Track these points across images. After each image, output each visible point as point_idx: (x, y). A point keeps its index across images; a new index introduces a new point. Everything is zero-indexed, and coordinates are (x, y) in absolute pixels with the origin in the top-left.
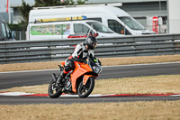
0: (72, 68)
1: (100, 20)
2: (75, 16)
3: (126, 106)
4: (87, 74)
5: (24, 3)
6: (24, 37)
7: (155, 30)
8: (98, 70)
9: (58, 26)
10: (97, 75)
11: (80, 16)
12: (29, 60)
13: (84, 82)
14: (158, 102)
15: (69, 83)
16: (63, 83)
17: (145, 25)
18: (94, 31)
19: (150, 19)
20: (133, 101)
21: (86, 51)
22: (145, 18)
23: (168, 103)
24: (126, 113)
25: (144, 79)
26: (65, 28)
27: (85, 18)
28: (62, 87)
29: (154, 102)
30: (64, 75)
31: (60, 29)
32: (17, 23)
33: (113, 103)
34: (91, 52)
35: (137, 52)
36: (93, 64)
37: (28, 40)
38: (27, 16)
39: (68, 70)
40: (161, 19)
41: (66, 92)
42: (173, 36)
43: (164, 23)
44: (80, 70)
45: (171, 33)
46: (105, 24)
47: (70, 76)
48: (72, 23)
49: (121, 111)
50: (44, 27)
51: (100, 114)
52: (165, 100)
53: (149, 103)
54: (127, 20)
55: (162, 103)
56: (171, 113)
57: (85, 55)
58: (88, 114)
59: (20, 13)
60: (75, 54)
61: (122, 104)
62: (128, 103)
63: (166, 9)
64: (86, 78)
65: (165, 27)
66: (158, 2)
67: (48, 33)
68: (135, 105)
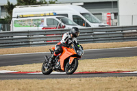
0: (60, 51)
1: (66, 15)
2: (47, 13)
3: (86, 80)
4: (72, 56)
5: (9, 3)
6: (9, 29)
7: (109, 23)
8: (81, 53)
9: (35, 20)
10: (80, 57)
11: (51, 12)
12: (13, 46)
13: (70, 62)
14: (111, 78)
15: (58, 63)
16: (53, 63)
17: (101, 20)
18: (63, 24)
19: (105, 15)
20: (92, 77)
21: (71, 39)
22: (101, 14)
23: (119, 78)
24: (87, 86)
25: (100, 60)
26: (40, 22)
27: (55, 14)
28: (53, 66)
29: (107, 78)
30: (55, 57)
31: (36, 22)
32: (3, 18)
33: (76, 79)
34: (75, 39)
35: (95, 40)
36: (77, 49)
37: (12, 31)
38: (11, 13)
39: (57, 53)
40: (113, 15)
41: (56, 70)
42: (122, 27)
43: (115, 18)
44: (67, 53)
45: (121, 25)
46: (70, 18)
47: (59, 58)
48: (45, 18)
49: (83, 85)
50: (24, 21)
51: (67, 87)
52: (116, 76)
53: (104, 78)
54: (88, 16)
55: (114, 79)
56: (121, 86)
57: (70, 42)
58: (58, 86)
59: (6, 10)
60: (63, 41)
61: (83, 80)
62: (88, 79)
63: (117, 7)
64: (72, 59)
65: (116, 21)
66: (111, 2)
67: (27, 26)
68: (94, 80)
